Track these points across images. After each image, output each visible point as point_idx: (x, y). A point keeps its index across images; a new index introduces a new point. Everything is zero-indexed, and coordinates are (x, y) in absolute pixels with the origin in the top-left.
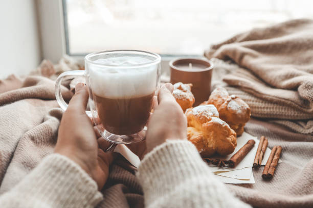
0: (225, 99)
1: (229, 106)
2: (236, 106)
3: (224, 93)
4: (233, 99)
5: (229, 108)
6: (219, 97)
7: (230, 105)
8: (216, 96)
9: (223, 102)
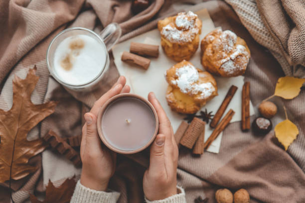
0: (224, 55)
1: (223, 66)
2: (230, 67)
3: (229, 45)
4: (231, 59)
5: (223, 68)
6: (221, 49)
7: (225, 66)
8: (220, 46)
9: (221, 59)
